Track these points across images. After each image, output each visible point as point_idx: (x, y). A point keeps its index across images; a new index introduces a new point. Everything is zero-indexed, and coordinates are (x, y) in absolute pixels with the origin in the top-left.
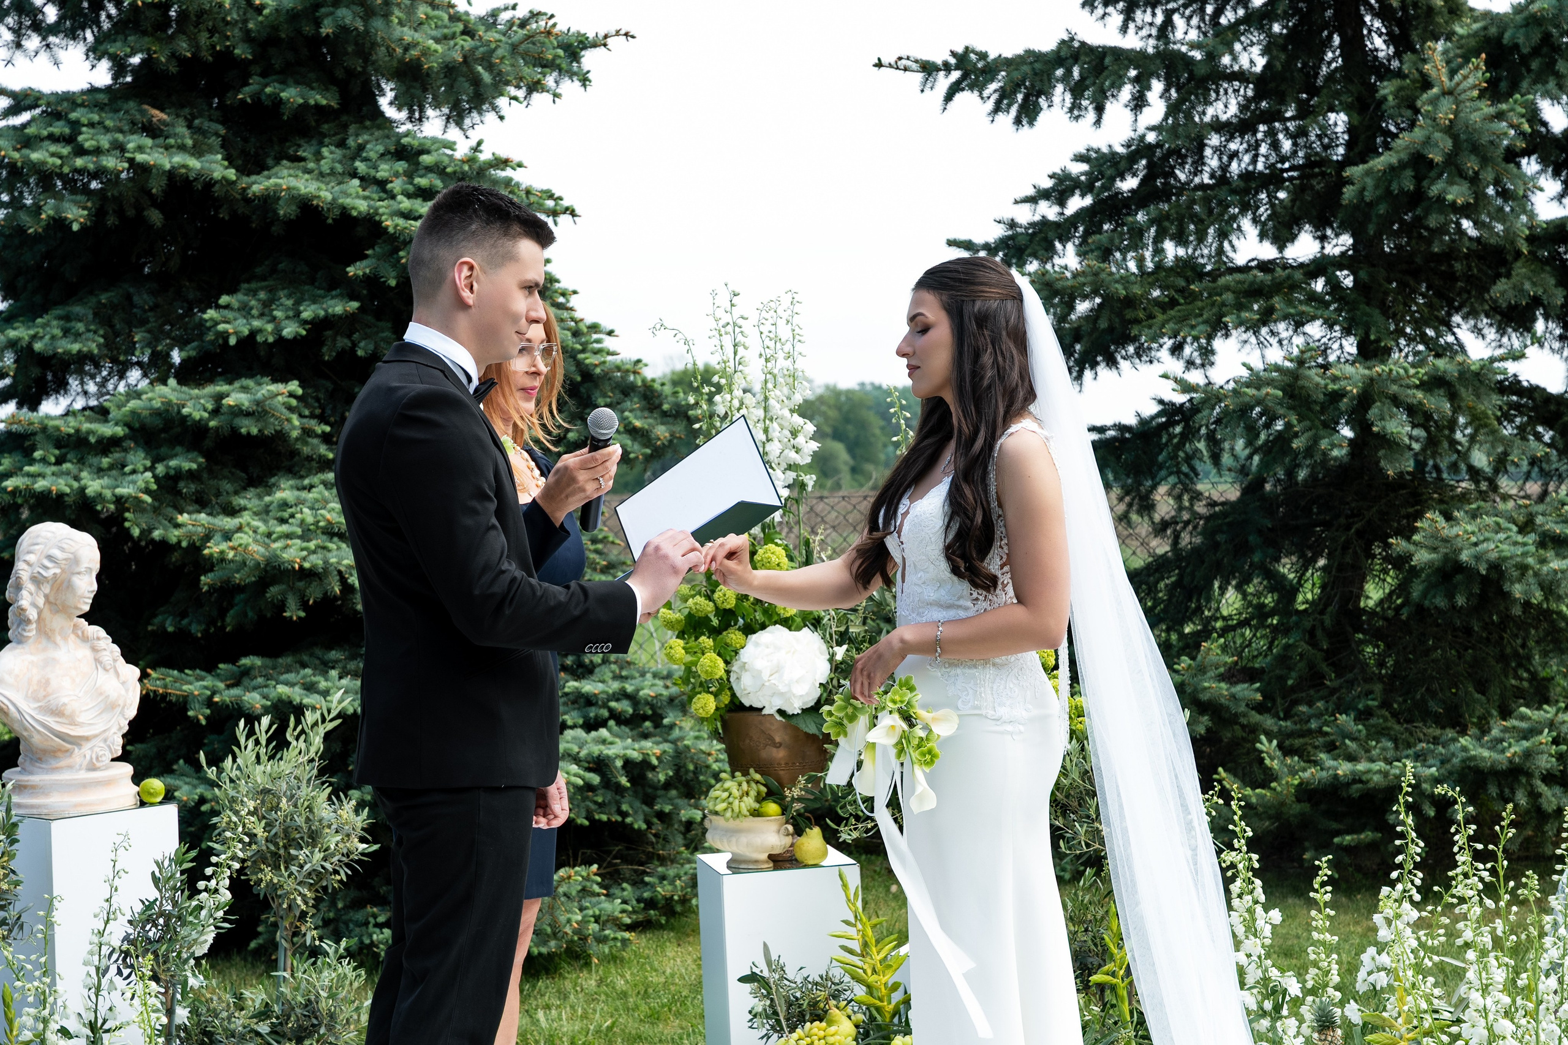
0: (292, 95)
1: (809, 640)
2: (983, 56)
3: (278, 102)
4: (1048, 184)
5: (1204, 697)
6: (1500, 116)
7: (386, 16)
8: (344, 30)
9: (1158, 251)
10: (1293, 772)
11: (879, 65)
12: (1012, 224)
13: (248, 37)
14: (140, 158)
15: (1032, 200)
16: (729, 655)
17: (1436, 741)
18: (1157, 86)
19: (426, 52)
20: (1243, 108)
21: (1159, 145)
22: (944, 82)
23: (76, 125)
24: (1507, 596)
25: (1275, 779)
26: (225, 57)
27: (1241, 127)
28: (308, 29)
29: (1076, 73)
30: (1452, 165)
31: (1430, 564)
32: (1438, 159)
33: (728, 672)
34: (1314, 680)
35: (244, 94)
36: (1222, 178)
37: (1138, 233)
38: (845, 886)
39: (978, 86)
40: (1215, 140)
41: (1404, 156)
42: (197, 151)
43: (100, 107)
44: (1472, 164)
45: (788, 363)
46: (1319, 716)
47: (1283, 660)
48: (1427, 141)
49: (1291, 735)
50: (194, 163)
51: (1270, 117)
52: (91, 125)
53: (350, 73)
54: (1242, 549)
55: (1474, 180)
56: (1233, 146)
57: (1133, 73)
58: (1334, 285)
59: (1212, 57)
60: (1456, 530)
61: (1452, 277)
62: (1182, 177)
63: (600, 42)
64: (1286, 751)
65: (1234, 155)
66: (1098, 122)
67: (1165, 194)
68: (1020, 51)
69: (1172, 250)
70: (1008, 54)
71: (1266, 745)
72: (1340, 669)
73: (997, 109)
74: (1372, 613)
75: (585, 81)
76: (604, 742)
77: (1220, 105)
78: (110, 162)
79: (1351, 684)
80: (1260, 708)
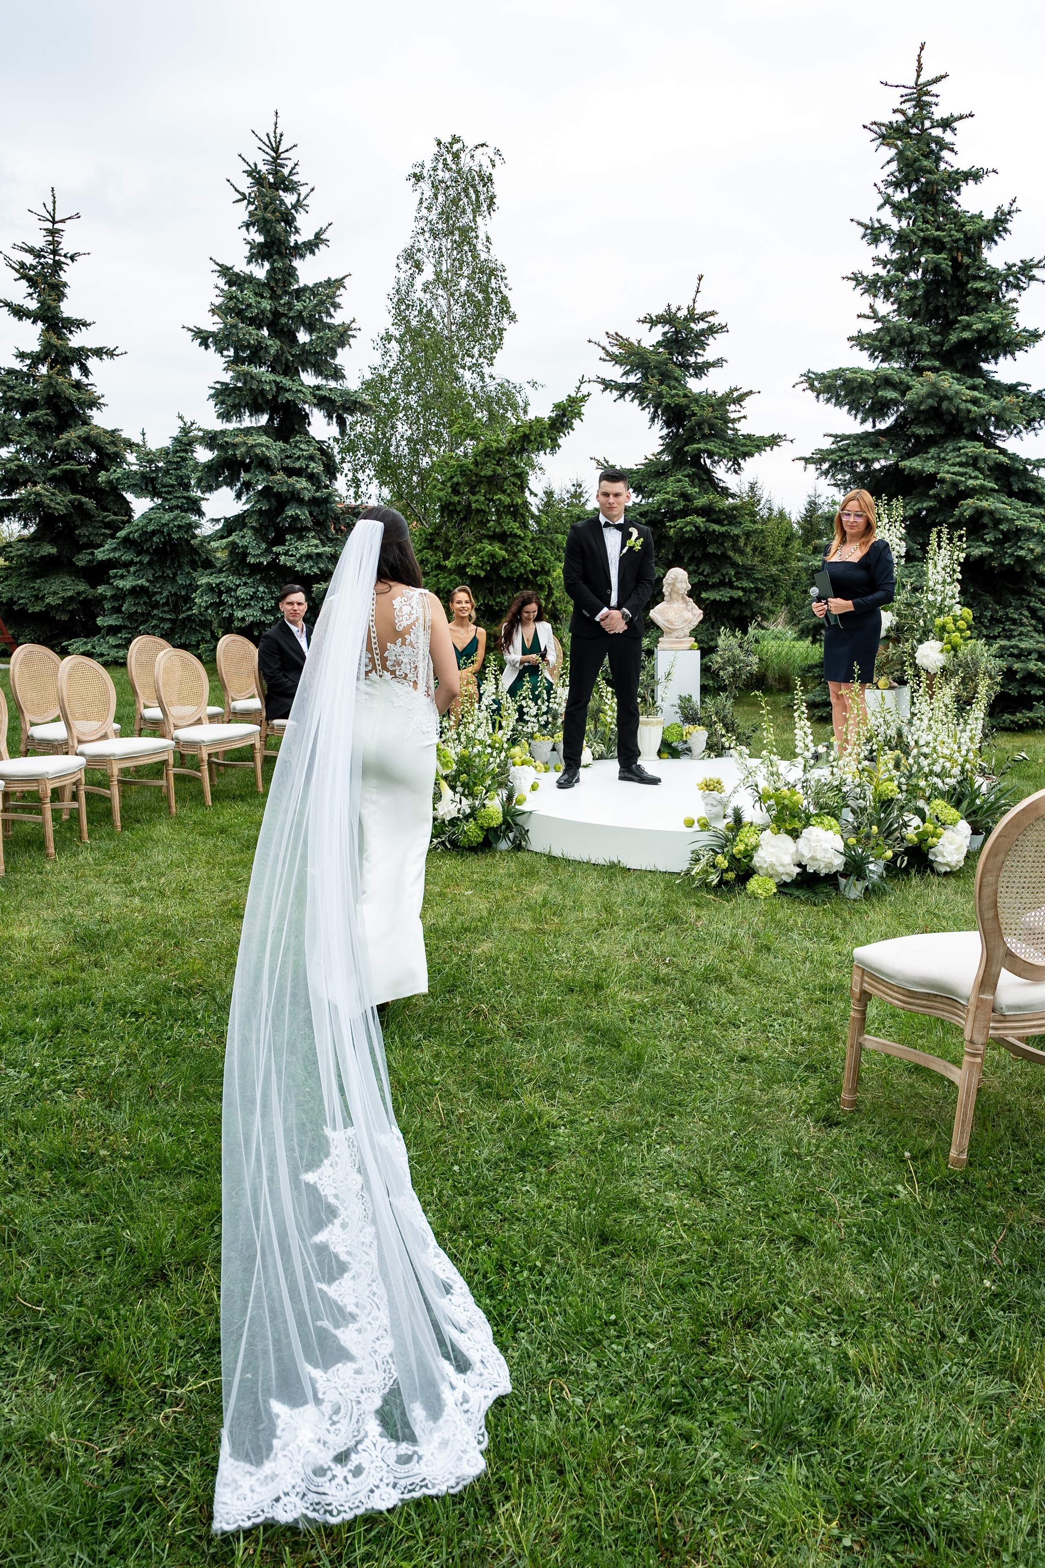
0: (921, 431)
35: (909, 432)
43: (862, 439)
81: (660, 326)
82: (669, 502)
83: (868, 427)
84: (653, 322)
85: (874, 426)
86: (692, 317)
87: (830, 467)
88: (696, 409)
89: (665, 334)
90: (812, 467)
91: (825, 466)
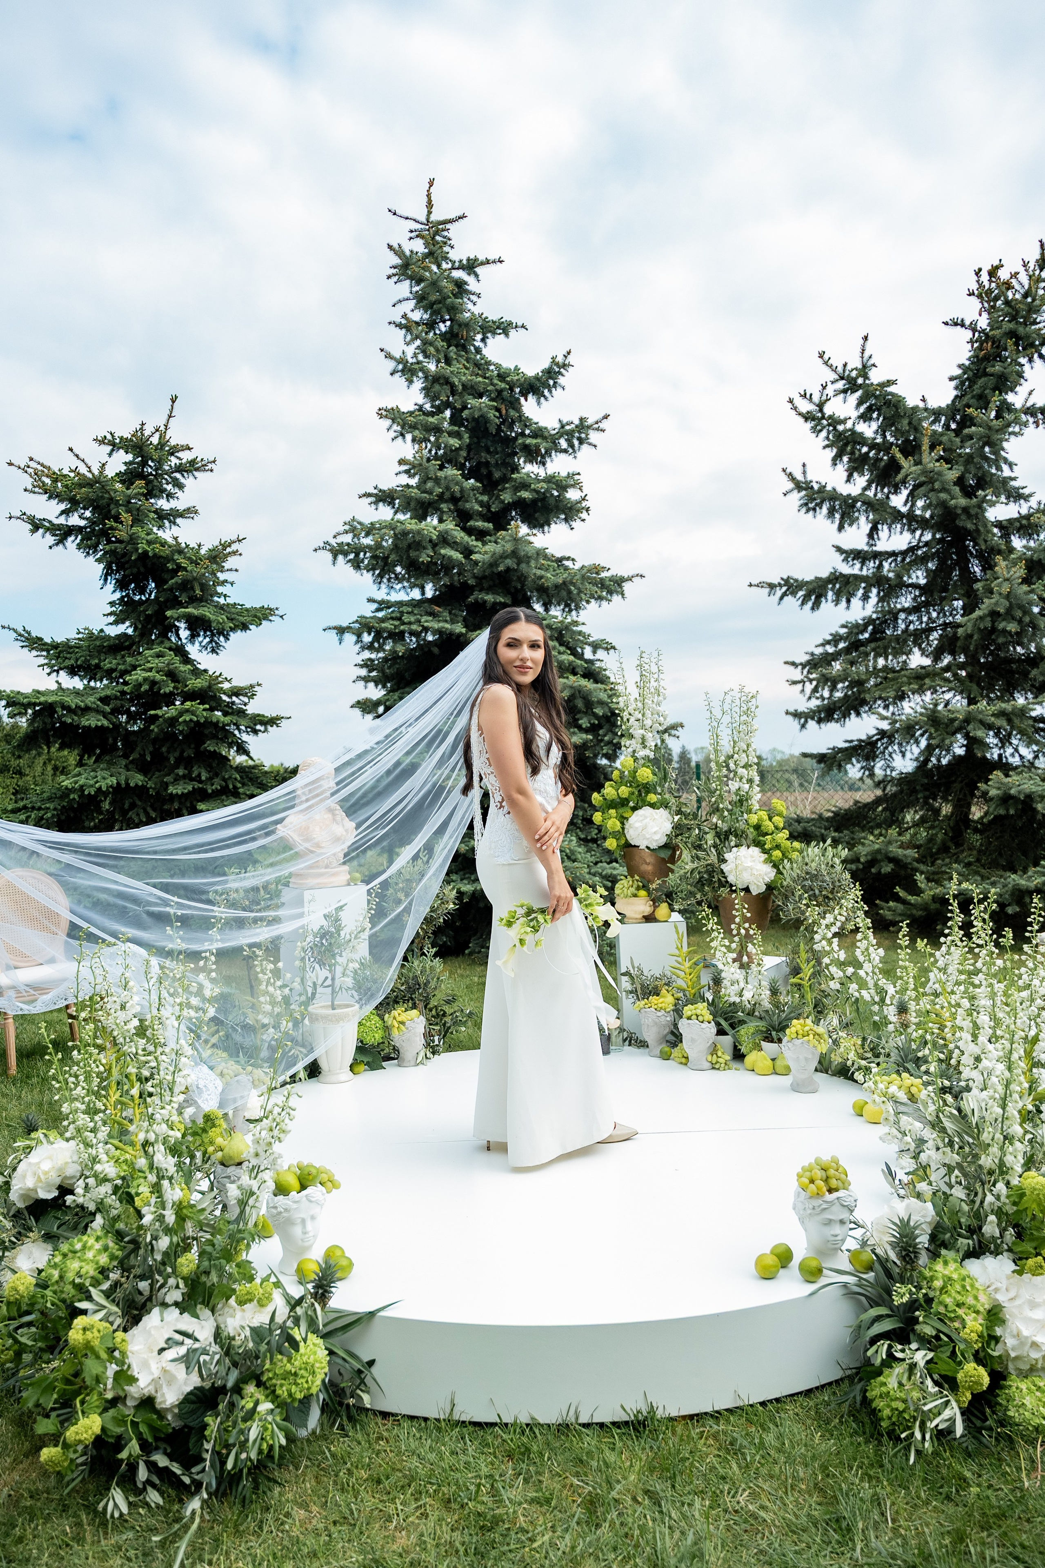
0: (490, 598)
1: (662, 813)
2: (796, 580)
3: (485, 602)
4: (830, 638)
5: (891, 855)
6: (1032, 591)
7: (528, 563)
8: (508, 570)
9: (875, 661)
10: (931, 889)
11: (751, 585)
12: (812, 654)
13: (475, 577)
14: (426, 624)
15: (823, 645)
16: (623, 820)
17: (1001, 877)
18: (875, 591)
19: (547, 579)
20: (914, 599)
21: (878, 618)
22: (779, 592)
23: (402, 613)
24: (1035, 810)
25: (923, 892)
26: (465, 585)
27: (915, 610)
28: (495, 571)
29: (838, 586)
30: (1009, 615)
31: (998, 795)
32: (1002, 611)
33: (623, 829)
34: (944, 849)
35: (471, 599)
36: (905, 631)
37: (867, 654)
38: (677, 932)
39: (794, 594)
40: (902, 616)
41: (986, 612)
42: (452, 622)
43: (415, 606)
44: (1019, 614)
45: (655, 684)
46: (946, 865)
47: (931, 840)
48: (996, 604)
49: (934, 873)
50: (448, 626)
51: (927, 604)
52: (408, 613)
53: (515, 588)
54: (914, 791)
55: (1020, 622)
56: (911, 618)
57: (863, 585)
58: (955, 675)
59: (899, 576)
60: (1009, 779)
61: (1012, 672)
62: (888, 632)
63: (630, 579)
64: (928, 880)
65: (911, 622)
66: (848, 608)
67: (880, 639)
68: (813, 578)
69: (881, 662)
70: (807, 579)
71: (919, 878)
72: (958, 845)
73: (803, 604)
74: (977, 822)
75: (623, 595)
76: (614, 869)
77: (903, 599)
78: (414, 627)
79: (963, 851)
80: (918, 861)
81: (122, 452)
82: (153, 683)
83: (416, 594)
84: (114, 444)
85: (423, 593)
86: (167, 449)
87: (377, 638)
88: (184, 563)
89: (126, 463)
90: (350, 638)
91: (367, 638)
